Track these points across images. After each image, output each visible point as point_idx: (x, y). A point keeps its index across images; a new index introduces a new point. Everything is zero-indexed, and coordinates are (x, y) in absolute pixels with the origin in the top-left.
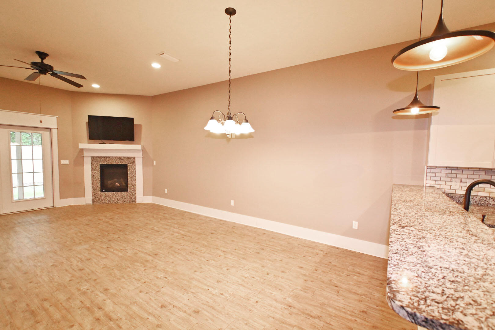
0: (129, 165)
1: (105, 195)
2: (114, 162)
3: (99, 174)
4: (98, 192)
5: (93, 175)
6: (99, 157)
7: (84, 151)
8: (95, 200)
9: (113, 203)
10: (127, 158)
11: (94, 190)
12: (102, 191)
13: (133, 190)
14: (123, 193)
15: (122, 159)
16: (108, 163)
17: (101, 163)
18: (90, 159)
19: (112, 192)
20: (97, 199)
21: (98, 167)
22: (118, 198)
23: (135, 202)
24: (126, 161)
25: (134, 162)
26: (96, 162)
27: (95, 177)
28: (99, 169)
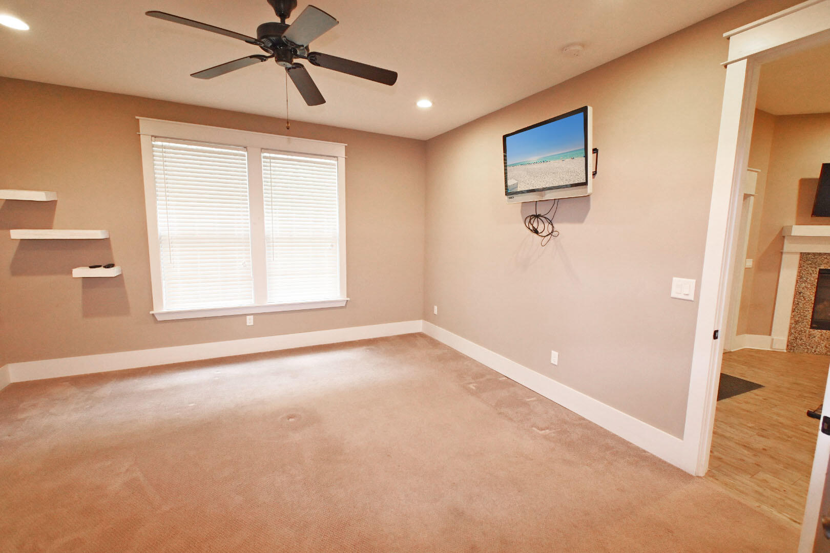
1: (822, 335)
3: (814, 291)
4: (806, 329)
5: (800, 293)
6: (820, 254)
7: (786, 241)
8: (795, 345)
11: (797, 322)
12: (812, 327)
17: (822, 267)
18: (798, 257)
20: (800, 342)
21: (813, 275)
26: (810, 264)
27: (803, 296)
28: (816, 280)
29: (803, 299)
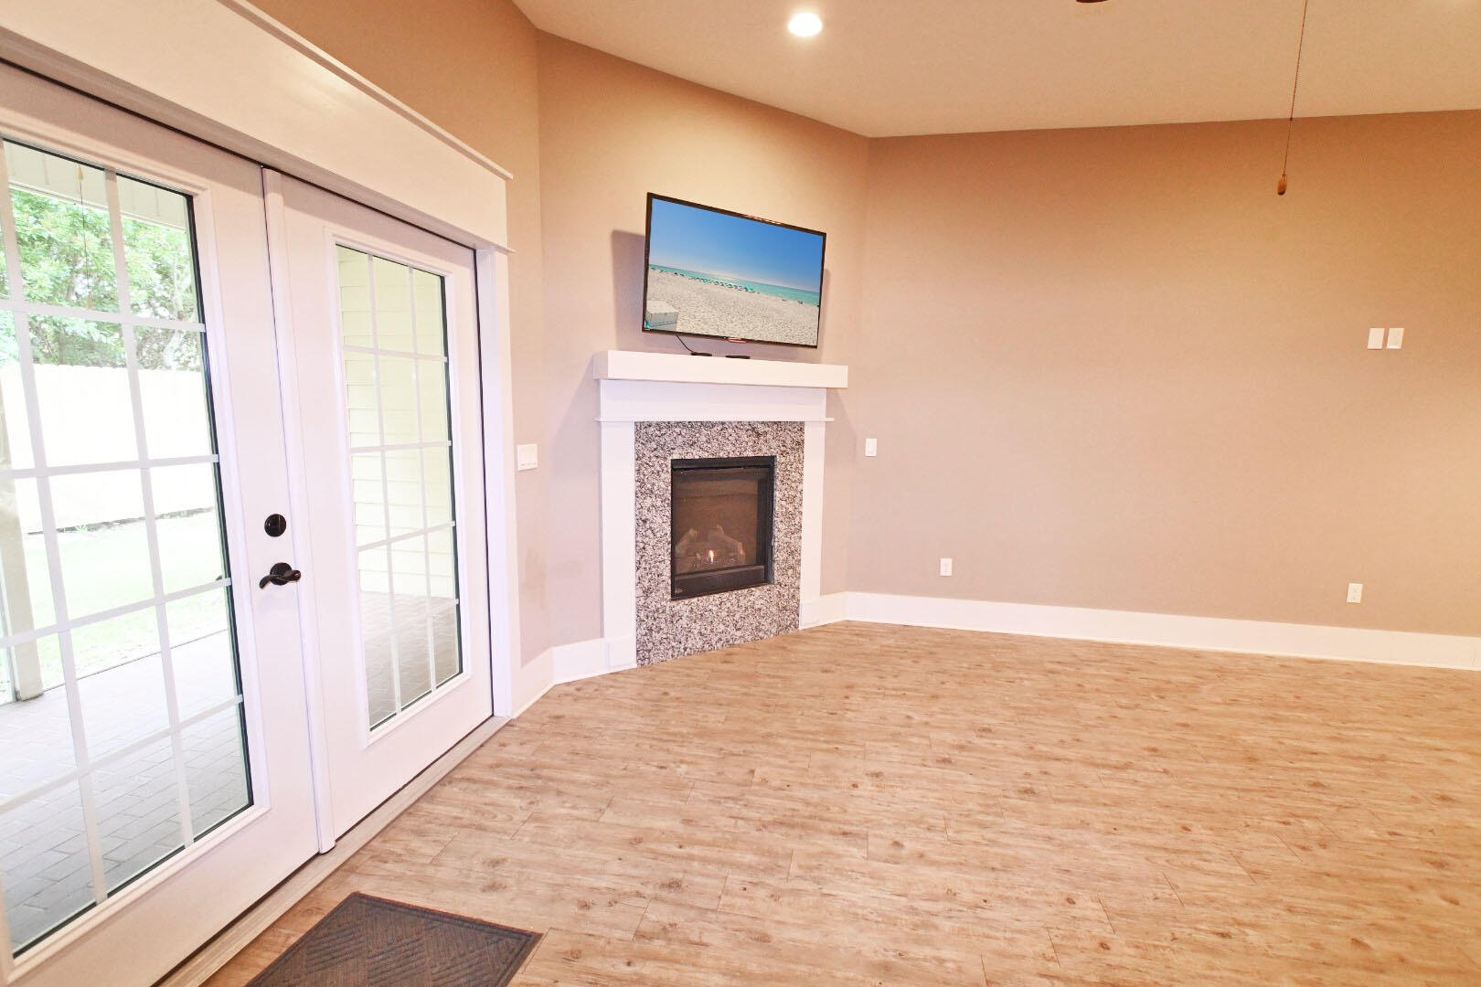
0: (783, 460)
1: (692, 610)
2: (729, 448)
3: (668, 512)
4: (663, 603)
5: (645, 521)
6: (669, 426)
7: (602, 390)
8: (650, 646)
9: (719, 645)
10: (775, 427)
11: (647, 592)
12: (675, 597)
13: (790, 572)
14: (757, 592)
15: (758, 435)
16: (706, 455)
17: (676, 456)
18: (632, 430)
19: (717, 596)
20: (658, 637)
21: (663, 476)
22: (737, 617)
23: (796, 627)
24: (774, 444)
25: (800, 444)
26: (655, 449)
27: (651, 528)
28: (670, 488)
29: (652, 536)
